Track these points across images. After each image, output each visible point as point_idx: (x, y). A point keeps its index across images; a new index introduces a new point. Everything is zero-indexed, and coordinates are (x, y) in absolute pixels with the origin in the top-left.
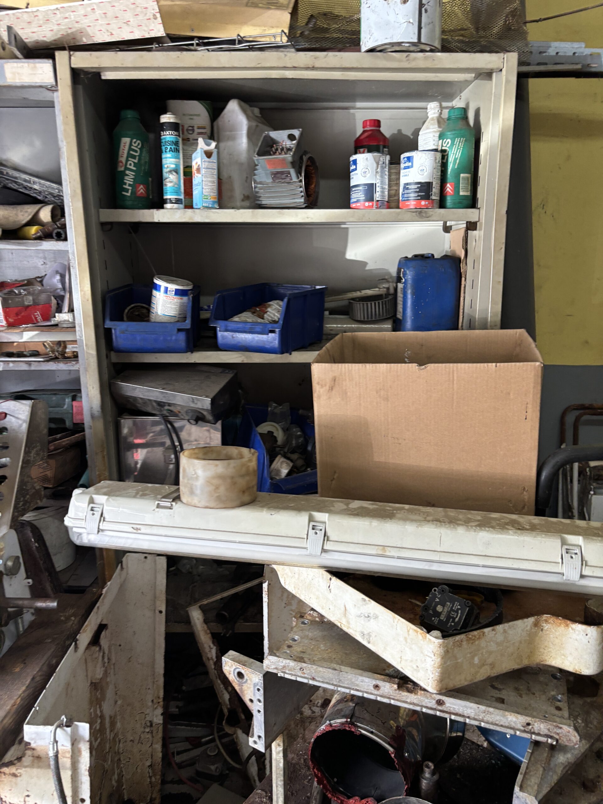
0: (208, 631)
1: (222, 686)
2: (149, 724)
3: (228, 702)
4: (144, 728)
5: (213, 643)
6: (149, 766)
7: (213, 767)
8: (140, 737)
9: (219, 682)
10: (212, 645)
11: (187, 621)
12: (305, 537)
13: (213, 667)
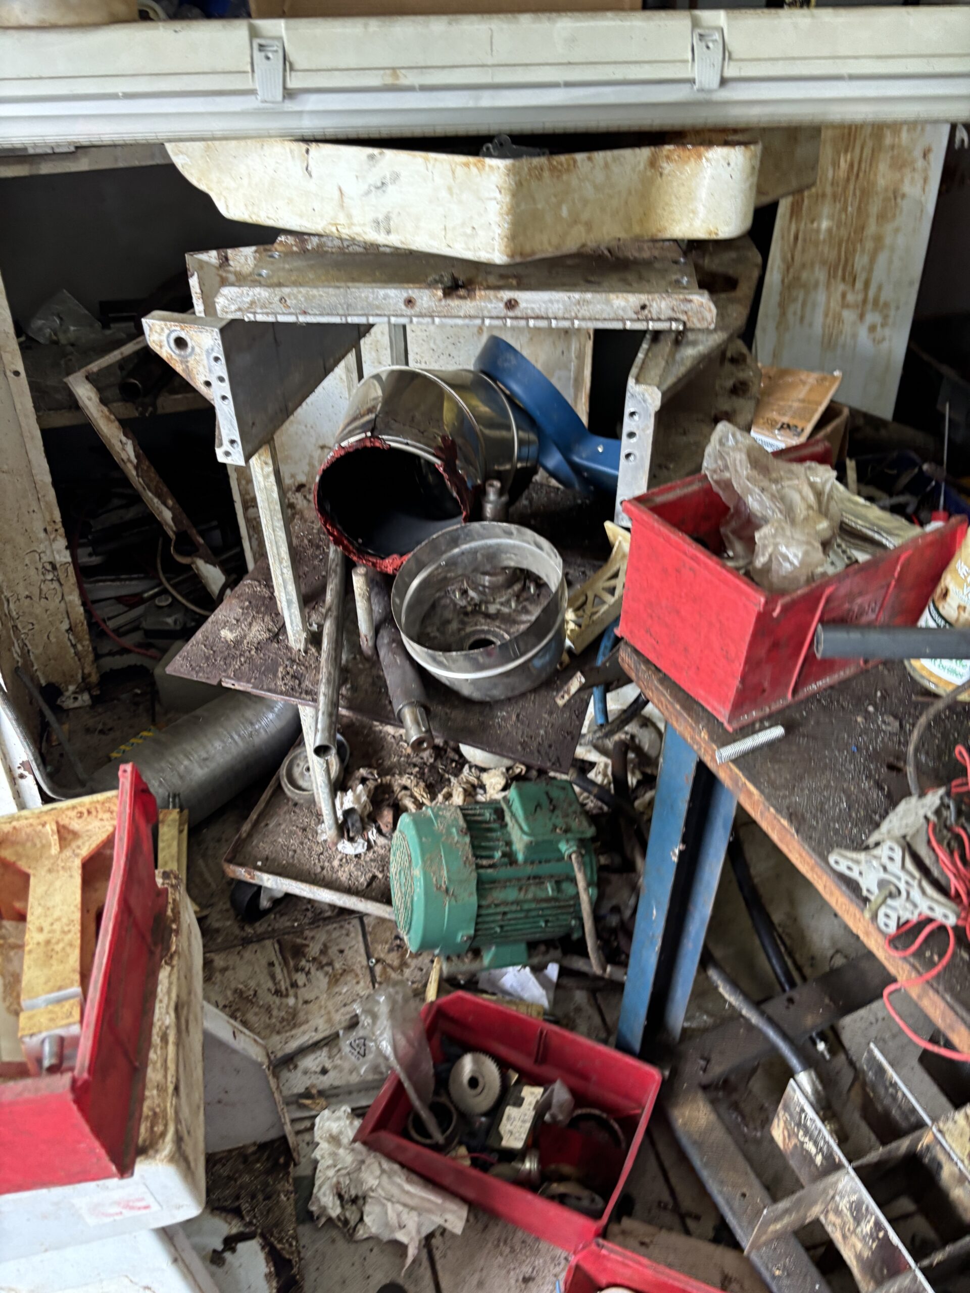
0: (112, 417)
1: (156, 500)
2: (49, 567)
3: (171, 523)
4: (43, 574)
5: (125, 435)
6: (67, 631)
7: (170, 620)
8: (41, 590)
9: (150, 494)
10: (124, 439)
11: (74, 404)
12: (249, 68)
13: (134, 473)
